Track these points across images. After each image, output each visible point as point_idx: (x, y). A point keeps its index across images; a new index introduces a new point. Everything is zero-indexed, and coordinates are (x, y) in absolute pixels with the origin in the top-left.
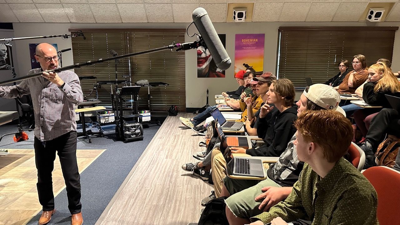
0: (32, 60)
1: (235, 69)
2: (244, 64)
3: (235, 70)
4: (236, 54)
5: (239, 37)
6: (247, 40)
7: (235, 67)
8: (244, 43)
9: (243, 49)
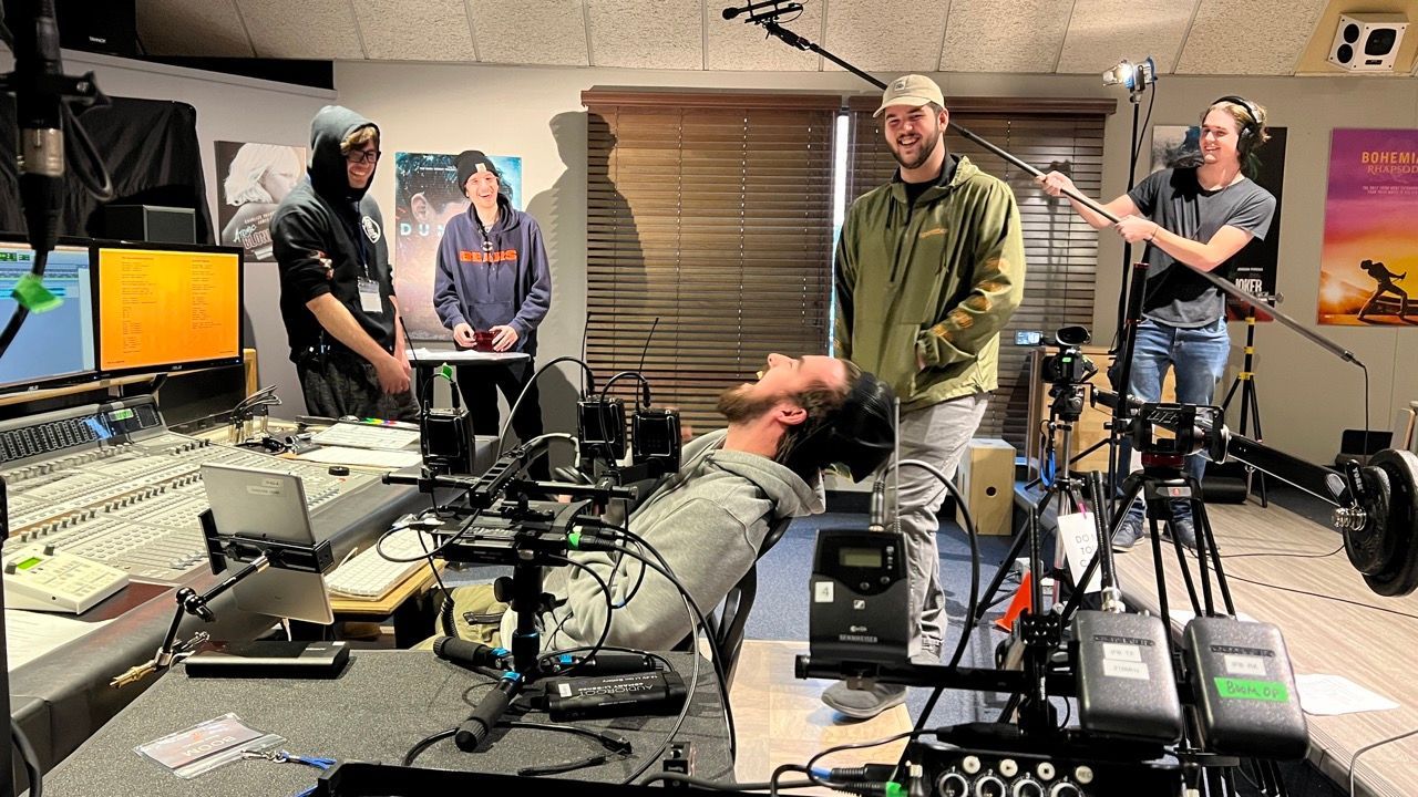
0: (403, 225)
1: (1321, 284)
2: (1366, 265)
3: (1323, 291)
4: (1330, 218)
5: (1346, 143)
6: (1384, 157)
7: (1323, 275)
8: (1370, 169)
9: (1365, 195)
